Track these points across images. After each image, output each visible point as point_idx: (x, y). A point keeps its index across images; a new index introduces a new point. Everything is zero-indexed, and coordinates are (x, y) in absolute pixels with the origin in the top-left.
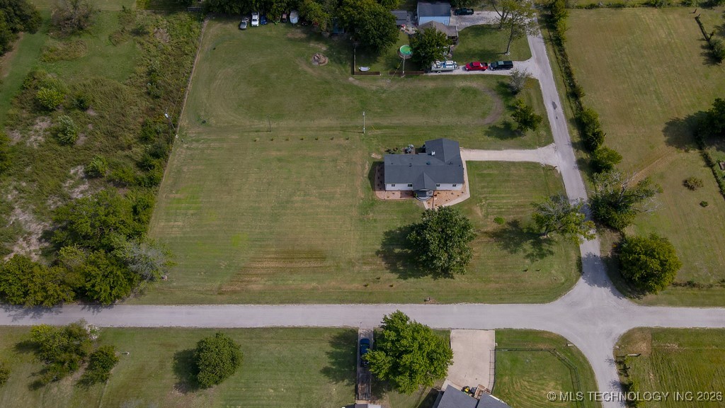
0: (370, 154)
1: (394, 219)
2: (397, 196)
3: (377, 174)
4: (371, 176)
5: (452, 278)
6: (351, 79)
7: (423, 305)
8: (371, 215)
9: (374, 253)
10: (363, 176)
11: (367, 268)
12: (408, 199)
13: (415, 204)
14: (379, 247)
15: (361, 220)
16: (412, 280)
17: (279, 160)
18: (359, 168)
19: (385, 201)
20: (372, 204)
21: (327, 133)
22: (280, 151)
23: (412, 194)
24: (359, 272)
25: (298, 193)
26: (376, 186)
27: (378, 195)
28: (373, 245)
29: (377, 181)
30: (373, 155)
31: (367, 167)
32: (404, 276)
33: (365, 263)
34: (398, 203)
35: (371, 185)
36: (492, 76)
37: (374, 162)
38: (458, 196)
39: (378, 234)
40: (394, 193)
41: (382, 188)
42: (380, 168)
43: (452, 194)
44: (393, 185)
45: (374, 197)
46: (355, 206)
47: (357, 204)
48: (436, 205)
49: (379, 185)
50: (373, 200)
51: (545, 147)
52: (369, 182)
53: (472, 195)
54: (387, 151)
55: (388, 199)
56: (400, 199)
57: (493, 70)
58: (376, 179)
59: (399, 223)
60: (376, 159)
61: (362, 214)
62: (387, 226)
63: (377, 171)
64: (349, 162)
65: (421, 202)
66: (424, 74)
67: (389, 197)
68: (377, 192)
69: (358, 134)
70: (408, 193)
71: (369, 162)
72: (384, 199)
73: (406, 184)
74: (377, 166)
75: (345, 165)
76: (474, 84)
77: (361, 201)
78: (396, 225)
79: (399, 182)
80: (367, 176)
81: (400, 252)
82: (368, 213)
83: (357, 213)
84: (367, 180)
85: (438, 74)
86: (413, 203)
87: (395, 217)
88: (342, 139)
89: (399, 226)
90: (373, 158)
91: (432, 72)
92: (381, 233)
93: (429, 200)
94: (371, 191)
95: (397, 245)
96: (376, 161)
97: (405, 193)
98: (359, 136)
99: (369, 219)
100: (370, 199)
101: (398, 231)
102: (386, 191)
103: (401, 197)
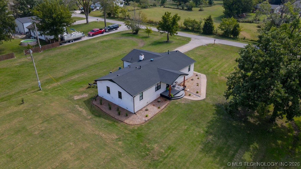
0: (71, 99)
1: (186, 130)
2: (154, 111)
3: (105, 108)
4: (98, 113)
8: (155, 146)
10: (88, 120)
12: (167, 103)
13: (180, 103)
18: (71, 116)
19: (150, 122)
20: (139, 136)
23: (165, 97)
26: (117, 117)
27: (131, 123)
29: (113, 113)
30: (76, 98)
31: (81, 109)
34: (163, 114)
35: (112, 121)
36: (111, 34)
37: (85, 102)
38: (198, 78)
39: (200, 160)
40: (147, 110)
41: (128, 114)
42: (98, 101)
43: (192, 80)
44: (142, 98)
45: (131, 128)
46: (120, 156)
47: (120, 150)
48: (197, 93)
49: (119, 114)
50: (133, 131)
51: (191, 41)
52: (103, 120)
53: (205, 74)
54: (89, 87)
55: (149, 118)
56: (159, 110)
57: (108, 32)
58: (108, 112)
59: (197, 129)
60: (84, 98)
61: (143, 157)
62: (192, 142)
63: (99, 106)
64: (47, 119)
65: (182, 99)
66: (60, 46)
67: (147, 116)
68: (127, 121)
69: (34, 93)
70: (159, 100)
71: (79, 105)
72: (146, 121)
73: (154, 88)
74: (95, 103)
75: (45, 124)
76: (105, 39)
77: (120, 143)
78: (198, 134)
79: (147, 87)
80: (93, 116)
81: (251, 156)
82: (148, 149)
83: (134, 161)
84: (97, 119)
85: (71, 43)
86: (177, 105)
87: (183, 127)
88: (12, 107)
89: (202, 132)
90: (80, 100)
91: (66, 42)
92: (200, 156)
93: (186, 93)
94: (119, 125)
95: (236, 151)
96: (86, 99)
97: (156, 102)
98: (37, 94)
99: (160, 154)
100: (129, 134)
101: (211, 137)
102: (135, 113)
103: (159, 108)
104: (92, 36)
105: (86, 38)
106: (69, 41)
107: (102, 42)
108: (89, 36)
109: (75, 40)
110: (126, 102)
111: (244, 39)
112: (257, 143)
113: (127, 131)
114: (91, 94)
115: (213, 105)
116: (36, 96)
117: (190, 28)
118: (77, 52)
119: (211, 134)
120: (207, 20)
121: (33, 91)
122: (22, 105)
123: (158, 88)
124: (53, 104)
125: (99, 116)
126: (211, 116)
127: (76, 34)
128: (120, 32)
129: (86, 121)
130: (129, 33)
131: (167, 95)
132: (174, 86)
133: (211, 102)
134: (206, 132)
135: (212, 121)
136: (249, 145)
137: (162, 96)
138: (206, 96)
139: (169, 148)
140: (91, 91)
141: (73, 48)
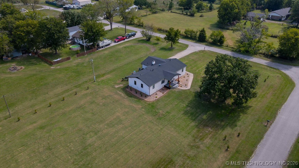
0: (113, 87)
1: (177, 105)
2: (160, 95)
3: (133, 93)
4: (130, 95)
5: (250, 107)
6: (52, 67)
7: (270, 129)
8: (160, 111)
9: (196, 129)
10: (125, 98)
11: (208, 141)
12: (168, 91)
13: (175, 91)
14: (193, 124)
15: (160, 119)
16: (239, 123)
17: (42, 128)
18: (116, 97)
19: (158, 100)
20: (152, 106)
21: (67, 94)
22: (35, 122)
23: (167, 87)
24: (208, 148)
25: (88, 136)
26: (140, 97)
27: (148, 100)
28: (188, 125)
29: (138, 95)
30: (116, 87)
31: (120, 93)
32: (233, 125)
33: (201, 139)
34: (165, 96)
35: (138, 99)
36: (130, 40)
37: (122, 89)
38: (188, 76)
39: (182, 118)
40: (156, 94)
41: (146, 96)
42: (129, 89)
43: (184, 77)
44: (154, 87)
45: (148, 103)
46: (144, 115)
47: (143, 112)
48: (186, 85)
49: (142, 96)
50: (149, 104)
51: (189, 47)
52: (133, 98)
53: (193, 73)
54: (122, 81)
55: (158, 98)
56: (163, 94)
57: (128, 39)
58: (136, 95)
59: (182, 104)
60: (120, 87)
61: (155, 116)
62: (179, 110)
63: (130, 91)
64: (104, 97)
65: (177, 88)
66: (97, 51)
67: (156, 97)
68: (146, 99)
69: (92, 84)
70: (164, 89)
71: (119, 91)
72: (156, 100)
73: (160, 82)
74: (127, 89)
75: (104, 100)
76: (127, 45)
77: (143, 109)
78: (182, 106)
79: (157, 82)
80: (128, 97)
81: (207, 117)
82: (157, 112)
83: (150, 117)
84: (130, 98)
85: (104, 48)
86: (173, 92)
87: (175, 103)
88: (83, 91)
89: (185, 106)
90: (119, 88)
91: (100, 48)
92: (182, 116)
93: (179, 85)
94: (142, 101)
95: (200, 115)
96: (122, 88)
97: (162, 90)
98: (94, 84)
99: (163, 114)
100: (147, 105)
101: (189, 108)
102: (150, 96)
103: (163, 93)
104: (117, 42)
105: (113, 44)
106: (102, 47)
107: (125, 48)
108: (115, 42)
109: (106, 46)
110: (145, 89)
111: (227, 46)
112: (212, 111)
113: (146, 104)
114: (124, 85)
115: (194, 92)
116: (94, 85)
117: (189, 36)
118: (110, 55)
119: (189, 107)
120: (202, 31)
121: (91, 82)
122: (88, 91)
123: (163, 82)
124: (104, 90)
125: (131, 97)
126: (191, 98)
127: (107, 42)
128: (136, 39)
129: (125, 99)
130: (143, 40)
131: (168, 86)
132: (172, 81)
133: (192, 90)
134: (187, 106)
135: (191, 101)
136: (207, 112)
137: (165, 86)
138: (191, 87)
139: (167, 112)
140: (124, 83)
141: (106, 52)
